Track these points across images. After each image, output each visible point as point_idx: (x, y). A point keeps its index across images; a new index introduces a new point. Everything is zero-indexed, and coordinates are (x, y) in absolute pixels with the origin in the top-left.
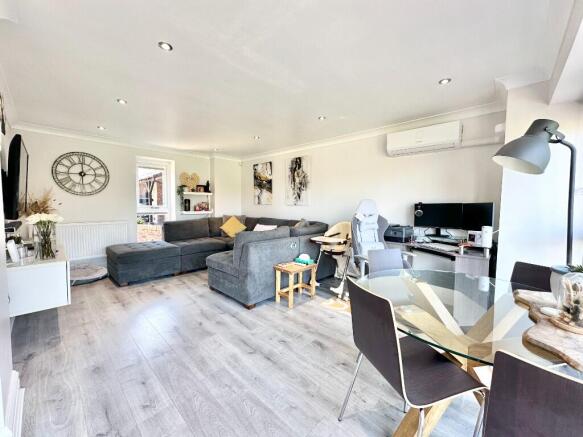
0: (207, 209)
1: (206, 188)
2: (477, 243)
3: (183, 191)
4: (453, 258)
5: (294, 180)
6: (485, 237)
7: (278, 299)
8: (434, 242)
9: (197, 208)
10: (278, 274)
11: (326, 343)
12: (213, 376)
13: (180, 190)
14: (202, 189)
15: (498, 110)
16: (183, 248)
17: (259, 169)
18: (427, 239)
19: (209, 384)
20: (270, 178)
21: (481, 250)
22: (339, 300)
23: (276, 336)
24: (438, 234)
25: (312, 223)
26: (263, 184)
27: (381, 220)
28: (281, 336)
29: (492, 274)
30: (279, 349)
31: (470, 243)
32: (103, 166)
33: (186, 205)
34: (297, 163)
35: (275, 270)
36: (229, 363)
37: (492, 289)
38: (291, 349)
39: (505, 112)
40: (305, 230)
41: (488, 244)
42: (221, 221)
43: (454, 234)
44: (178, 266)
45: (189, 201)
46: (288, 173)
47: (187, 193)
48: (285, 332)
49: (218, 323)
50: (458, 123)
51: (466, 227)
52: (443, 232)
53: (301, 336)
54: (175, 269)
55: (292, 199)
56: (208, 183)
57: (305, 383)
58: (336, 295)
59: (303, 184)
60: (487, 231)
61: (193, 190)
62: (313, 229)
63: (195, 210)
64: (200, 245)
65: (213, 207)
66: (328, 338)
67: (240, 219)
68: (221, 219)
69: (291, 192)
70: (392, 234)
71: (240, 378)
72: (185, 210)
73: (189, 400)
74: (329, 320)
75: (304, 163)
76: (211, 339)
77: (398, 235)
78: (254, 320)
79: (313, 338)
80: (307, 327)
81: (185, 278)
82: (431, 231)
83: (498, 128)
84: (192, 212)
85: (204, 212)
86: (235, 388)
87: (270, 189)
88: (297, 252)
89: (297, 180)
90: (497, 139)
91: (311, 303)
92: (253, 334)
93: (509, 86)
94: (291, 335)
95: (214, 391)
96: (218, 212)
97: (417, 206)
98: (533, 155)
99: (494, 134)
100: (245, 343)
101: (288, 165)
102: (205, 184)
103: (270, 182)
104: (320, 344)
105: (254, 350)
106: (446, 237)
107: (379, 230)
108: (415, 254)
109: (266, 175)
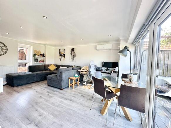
0: (43, 62)
1: (43, 55)
2: (115, 71)
3: (35, 56)
4: (111, 74)
5: (72, 54)
6: (116, 69)
7: (69, 86)
8: (106, 71)
9: (40, 61)
10: (70, 80)
11: (84, 95)
12: (57, 106)
13: (34, 56)
14: (42, 56)
15: (119, 42)
16: (37, 74)
17: (61, 51)
18: (105, 70)
19: (57, 108)
20: (64, 53)
21: (116, 72)
22: (85, 86)
23: (71, 95)
24: (107, 69)
25: (77, 66)
26: (62, 55)
27: (95, 66)
28: (73, 95)
29: (118, 76)
30: (73, 98)
31: (114, 71)
32: (5, 46)
33: (36, 60)
34: (73, 50)
35: (69, 79)
36: (61, 103)
37: (118, 80)
38: (76, 98)
39: (120, 43)
40: (76, 68)
41: (117, 71)
42: (48, 66)
43: (111, 69)
44: (35, 79)
45: (37, 59)
46: (70, 52)
47: (37, 57)
48: (74, 94)
49: (54, 94)
50: (111, 44)
51: (113, 67)
52: (108, 68)
53: (78, 95)
54: (34, 81)
55: (71, 60)
56: (44, 54)
57: (81, 104)
58: (84, 85)
59: (74, 56)
60: (117, 68)
61: (39, 56)
62: (78, 68)
63: (39, 62)
64: (43, 73)
65: (45, 61)
66: (84, 94)
67: (54, 65)
68: (48, 65)
69: (71, 58)
70: (98, 69)
71: (65, 105)
72: (36, 62)
73: (52, 112)
74: (84, 91)
75: (75, 50)
76: (53, 98)
77: (99, 69)
78: (64, 92)
79: (81, 95)
80: (79, 93)
81: (38, 83)
82: (106, 68)
83: (119, 47)
84: (38, 63)
85: (42, 63)
86: (64, 108)
87: (64, 57)
88: (74, 74)
89: (73, 54)
90: (118, 49)
91: (78, 87)
92: (65, 96)
93: (121, 39)
94: (75, 95)
95: (59, 109)
96: (47, 63)
97: (103, 62)
98: (125, 53)
99: (118, 48)
100: (63, 98)
101: (70, 50)
102: (43, 54)
103: (64, 55)
104: (83, 96)
105: (66, 99)
106: (109, 69)
107: (95, 68)
108: (103, 74)
109: (63, 52)
